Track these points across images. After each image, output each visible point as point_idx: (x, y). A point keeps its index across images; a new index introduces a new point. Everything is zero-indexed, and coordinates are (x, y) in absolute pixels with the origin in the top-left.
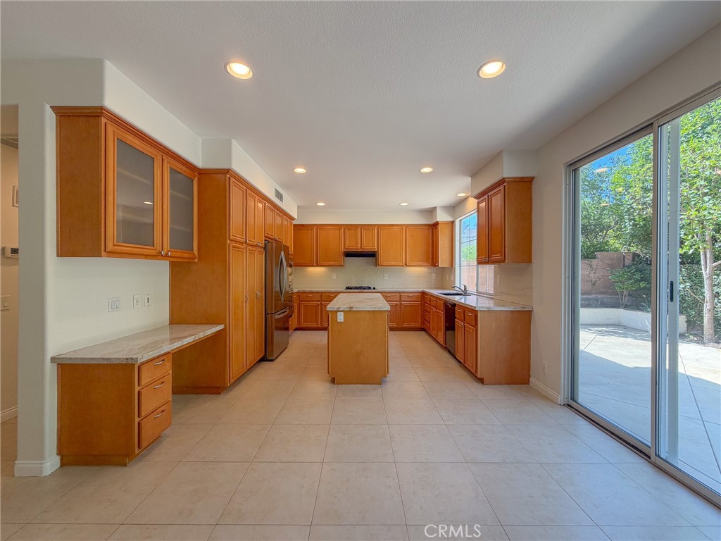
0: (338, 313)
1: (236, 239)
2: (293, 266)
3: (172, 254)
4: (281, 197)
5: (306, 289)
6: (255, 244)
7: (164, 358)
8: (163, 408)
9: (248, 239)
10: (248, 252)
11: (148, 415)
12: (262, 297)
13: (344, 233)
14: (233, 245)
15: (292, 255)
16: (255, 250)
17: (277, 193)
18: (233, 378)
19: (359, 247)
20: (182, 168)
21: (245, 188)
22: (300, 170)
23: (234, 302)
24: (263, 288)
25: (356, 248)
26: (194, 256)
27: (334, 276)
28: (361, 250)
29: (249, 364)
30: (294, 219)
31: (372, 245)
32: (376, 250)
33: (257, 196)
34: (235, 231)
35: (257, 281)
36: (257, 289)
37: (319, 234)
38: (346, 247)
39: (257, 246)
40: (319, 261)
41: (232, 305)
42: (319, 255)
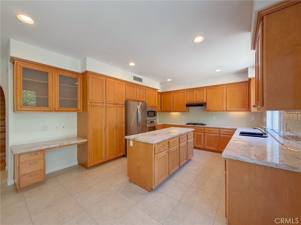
0: (130, 141)
1: (95, 101)
2: (157, 112)
3: (61, 109)
4: (140, 80)
5: (167, 123)
6: (114, 103)
7: (37, 152)
8: (37, 173)
9: (107, 101)
10: (107, 107)
11: (24, 175)
12: (123, 127)
13: (187, 94)
14: (92, 104)
15: (156, 107)
16: (115, 106)
17: (135, 78)
18: (92, 163)
19: (195, 100)
20: (69, 74)
21: (104, 78)
22: (132, 64)
23: (93, 129)
24: (123, 123)
25: (193, 101)
26: (79, 110)
27: (184, 117)
28: (196, 102)
29: (108, 158)
30: (158, 90)
31: (203, 99)
32: (205, 102)
33: (117, 81)
34: (94, 98)
35: (117, 120)
36: (117, 124)
37: (174, 95)
38: (188, 101)
39: (117, 104)
40: (174, 109)
41: (91, 131)
42: (174, 106)
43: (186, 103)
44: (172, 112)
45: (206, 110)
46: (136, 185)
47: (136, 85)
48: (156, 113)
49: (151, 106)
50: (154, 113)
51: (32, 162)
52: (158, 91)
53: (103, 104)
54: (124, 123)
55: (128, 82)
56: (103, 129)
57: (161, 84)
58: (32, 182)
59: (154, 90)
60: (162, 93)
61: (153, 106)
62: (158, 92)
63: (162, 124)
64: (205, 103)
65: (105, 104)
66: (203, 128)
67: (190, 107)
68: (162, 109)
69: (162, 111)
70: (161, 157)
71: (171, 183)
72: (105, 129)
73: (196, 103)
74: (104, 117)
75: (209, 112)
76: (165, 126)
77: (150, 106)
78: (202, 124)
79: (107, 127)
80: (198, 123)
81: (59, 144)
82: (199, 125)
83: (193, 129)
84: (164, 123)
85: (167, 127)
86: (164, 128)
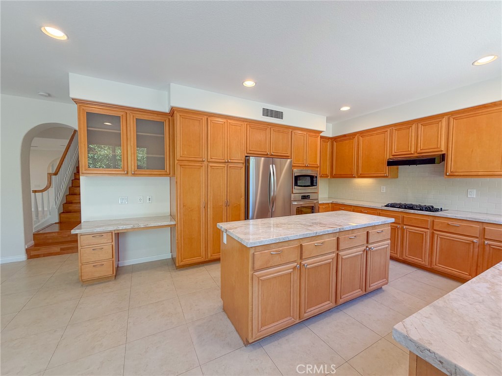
0: (224, 233)
1: (187, 159)
2: (319, 178)
3: (139, 173)
4: (279, 115)
5: (340, 201)
6: (224, 161)
7: (103, 234)
8: (103, 263)
9: (209, 157)
10: (209, 168)
11: (87, 263)
12: (240, 205)
13: (391, 136)
14: (182, 164)
15: (318, 167)
16: (224, 165)
17: (267, 112)
18: (182, 261)
19: (412, 150)
20: (150, 117)
21: (204, 118)
22: (249, 84)
23: (184, 206)
24: (241, 197)
25: (409, 153)
26: (167, 173)
27: (384, 189)
28: (416, 155)
29: (211, 256)
30: (321, 132)
31: (436, 147)
32: (443, 153)
33: (229, 121)
34: (185, 153)
35: (228, 191)
36: (228, 198)
37: (361, 143)
38: (394, 153)
39: (228, 162)
40: (360, 172)
41: (180, 209)
42: (360, 165)
43: (388, 156)
44: (355, 177)
45: (444, 173)
46: (229, 321)
47: (268, 125)
48: (315, 179)
49: (304, 165)
50: (313, 181)
51: (97, 248)
52: (322, 134)
53: (202, 163)
54: (243, 197)
55: (252, 120)
56: (202, 206)
57: (329, 120)
58: (97, 275)
59: (312, 134)
60: (334, 139)
61: (307, 166)
62: (322, 137)
63: (331, 202)
64: (443, 155)
65: (206, 163)
66: (430, 220)
67: (400, 167)
68: (334, 172)
69: (334, 176)
70: (275, 277)
71: (301, 339)
72: (206, 207)
73: (417, 157)
74: (204, 186)
75: (452, 179)
76: (335, 207)
77: (301, 165)
78: (430, 209)
79: (209, 203)
80: (420, 206)
81: (132, 226)
82: (420, 210)
83: (393, 220)
84: (335, 201)
85: (340, 209)
86: (333, 209)
